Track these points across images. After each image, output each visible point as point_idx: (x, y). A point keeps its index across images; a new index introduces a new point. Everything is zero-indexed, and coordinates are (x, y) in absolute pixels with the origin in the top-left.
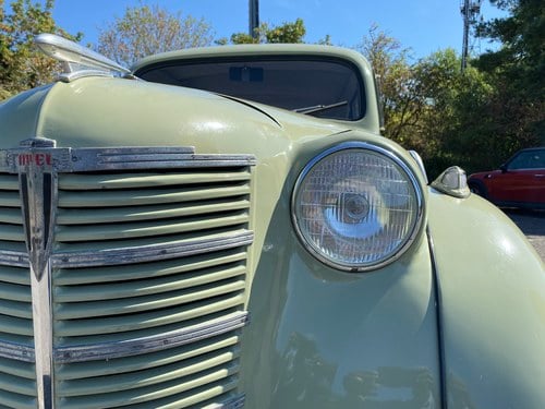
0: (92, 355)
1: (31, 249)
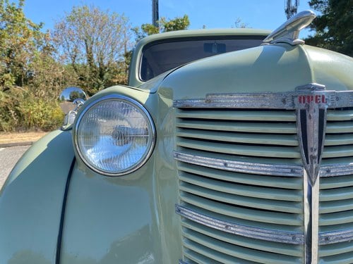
0: (342, 238)
1: (308, 163)
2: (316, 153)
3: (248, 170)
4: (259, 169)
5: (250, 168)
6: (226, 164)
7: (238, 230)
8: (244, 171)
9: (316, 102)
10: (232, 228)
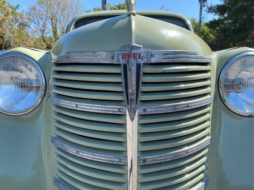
0: (156, 160)
1: (128, 104)
2: (134, 97)
3: (90, 109)
4: (97, 108)
5: (91, 108)
6: (77, 106)
7: (85, 154)
8: (87, 110)
9: (134, 58)
10: (81, 153)
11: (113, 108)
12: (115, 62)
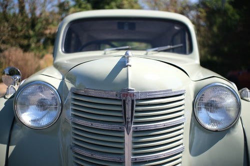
0: (143, 159)
1: (126, 125)
2: (130, 120)
6: (92, 125)
9: (130, 96)
10: (94, 156)
11: (116, 127)
12: (118, 98)
